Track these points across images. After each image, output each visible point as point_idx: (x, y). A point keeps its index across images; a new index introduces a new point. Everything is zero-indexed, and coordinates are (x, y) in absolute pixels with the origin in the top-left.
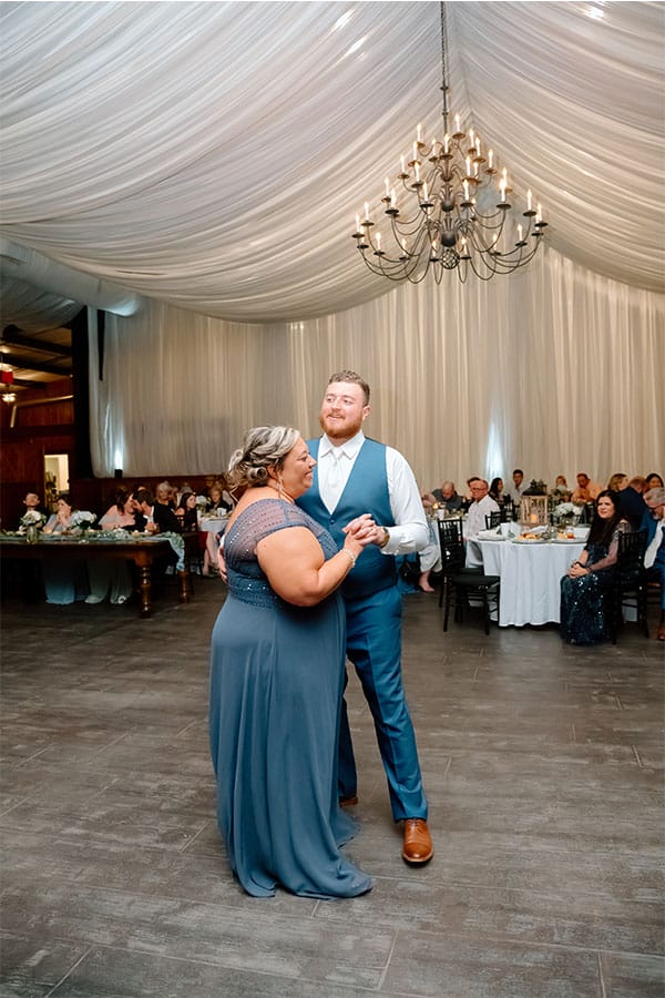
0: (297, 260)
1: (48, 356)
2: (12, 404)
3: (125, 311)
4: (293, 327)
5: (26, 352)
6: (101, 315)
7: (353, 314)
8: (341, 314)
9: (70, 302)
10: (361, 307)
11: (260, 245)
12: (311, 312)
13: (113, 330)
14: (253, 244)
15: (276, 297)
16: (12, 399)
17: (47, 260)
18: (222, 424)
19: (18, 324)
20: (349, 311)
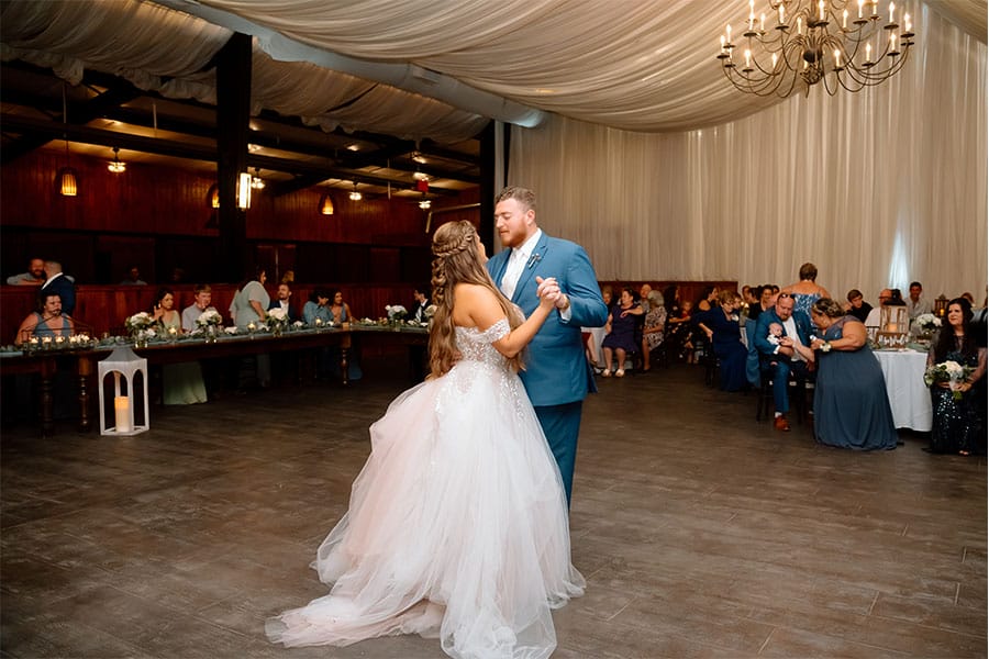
0: (684, 73)
1: (461, 166)
2: (427, 210)
3: (529, 123)
4: (691, 134)
5: (439, 162)
6: (508, 127)
7: (753, 122)
8: (741, 121)
9: (477, 116)
10: (761, 114)
11: (666, 51)
12: (709, 119)
13: (518, 141)
14: (659, 52)
15: (664, 109)
16: (428, 206)
17: (457, 82)
18: (618, 232)
19: (432, 137)
20: (749, 118)
